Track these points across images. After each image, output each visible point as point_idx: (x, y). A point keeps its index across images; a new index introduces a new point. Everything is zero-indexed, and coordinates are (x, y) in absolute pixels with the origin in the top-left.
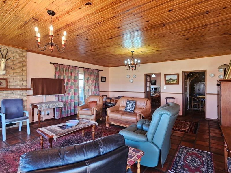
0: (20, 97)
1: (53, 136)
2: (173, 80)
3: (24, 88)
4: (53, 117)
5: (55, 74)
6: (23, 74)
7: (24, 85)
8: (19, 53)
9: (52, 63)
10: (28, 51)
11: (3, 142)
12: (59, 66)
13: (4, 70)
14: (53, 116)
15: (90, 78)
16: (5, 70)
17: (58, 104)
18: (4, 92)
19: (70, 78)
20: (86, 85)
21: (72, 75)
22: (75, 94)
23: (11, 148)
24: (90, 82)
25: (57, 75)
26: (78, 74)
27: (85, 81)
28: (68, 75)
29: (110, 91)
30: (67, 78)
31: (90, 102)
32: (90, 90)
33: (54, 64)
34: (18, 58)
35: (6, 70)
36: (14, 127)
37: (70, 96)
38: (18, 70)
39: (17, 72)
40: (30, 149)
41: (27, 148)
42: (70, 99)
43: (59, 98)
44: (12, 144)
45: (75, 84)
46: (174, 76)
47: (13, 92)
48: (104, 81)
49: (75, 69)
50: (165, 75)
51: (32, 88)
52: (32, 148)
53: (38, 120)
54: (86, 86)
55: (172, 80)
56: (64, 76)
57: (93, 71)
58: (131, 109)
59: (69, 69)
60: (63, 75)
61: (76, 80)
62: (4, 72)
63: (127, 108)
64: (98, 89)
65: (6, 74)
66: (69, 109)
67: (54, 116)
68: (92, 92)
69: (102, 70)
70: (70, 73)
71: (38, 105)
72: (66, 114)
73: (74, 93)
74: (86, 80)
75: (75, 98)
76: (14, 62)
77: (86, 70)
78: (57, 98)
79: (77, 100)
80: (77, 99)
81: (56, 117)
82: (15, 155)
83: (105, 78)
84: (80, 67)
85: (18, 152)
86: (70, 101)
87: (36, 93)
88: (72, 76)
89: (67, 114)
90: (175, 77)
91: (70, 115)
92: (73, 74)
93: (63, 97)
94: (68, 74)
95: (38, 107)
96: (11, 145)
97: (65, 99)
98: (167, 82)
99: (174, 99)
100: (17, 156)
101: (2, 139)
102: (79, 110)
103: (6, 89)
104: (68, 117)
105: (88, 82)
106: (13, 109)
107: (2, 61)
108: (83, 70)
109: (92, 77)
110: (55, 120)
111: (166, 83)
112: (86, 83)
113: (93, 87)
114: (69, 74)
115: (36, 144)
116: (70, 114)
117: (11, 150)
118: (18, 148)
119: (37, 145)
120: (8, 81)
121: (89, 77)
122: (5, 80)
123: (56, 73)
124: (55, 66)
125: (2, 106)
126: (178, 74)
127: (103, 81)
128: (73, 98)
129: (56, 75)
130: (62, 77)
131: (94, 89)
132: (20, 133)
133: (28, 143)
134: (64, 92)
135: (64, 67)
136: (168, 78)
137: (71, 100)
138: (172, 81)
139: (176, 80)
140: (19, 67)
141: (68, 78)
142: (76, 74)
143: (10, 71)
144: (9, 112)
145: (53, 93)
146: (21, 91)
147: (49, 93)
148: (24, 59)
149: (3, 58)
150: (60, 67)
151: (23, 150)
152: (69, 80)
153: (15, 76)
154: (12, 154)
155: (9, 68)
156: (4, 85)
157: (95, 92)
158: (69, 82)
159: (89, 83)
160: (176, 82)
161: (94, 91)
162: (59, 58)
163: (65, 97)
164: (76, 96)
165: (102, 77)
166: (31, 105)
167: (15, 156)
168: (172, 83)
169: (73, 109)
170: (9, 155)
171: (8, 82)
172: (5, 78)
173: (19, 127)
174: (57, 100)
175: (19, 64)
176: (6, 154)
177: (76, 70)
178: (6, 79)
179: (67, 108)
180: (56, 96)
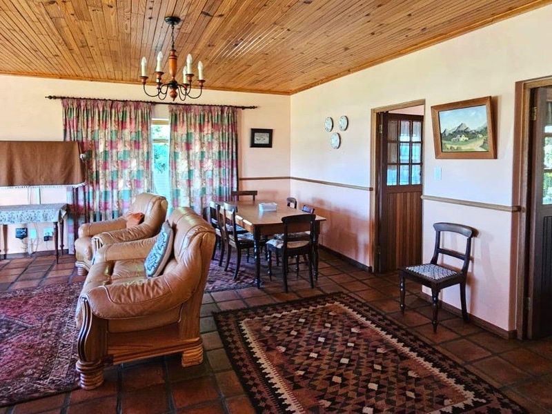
2: (472, 135)
9: (55, 98)
12: (76, 103)
20: (182, 156)
21: (122, 128)
24: (196, 148)
25: (68, 130)
26: (146, 123)
27: (174, 144)
28: (109, 129)
29: (291, 176)
30: (106, 136)
32: (197, 173)
33: (62, 98)
37: (115, 191)
42: (114, 199)
48: (265, 142)
49: (136, 108)
55: (466, 133)
56: (93, 131)
59: (114, 111)
60: (90, 130)
64: (231, 170)
68: (207, 180)
70: (116, 121)
74: (181, 143)
77: (181, 109)
83: (269, 131)
84: (155, 103)
86: (116, 204)
88: (126, 132)
92: (129, 126)
93: (91, 194)
94: (109, 126)
98: (443, 146)
105: (188, 149)
111: (440, 152)
112: (180, 150)
113: (209, 163)
121: (192, 131)
123: (66, 125)
124: (64, 105)
127: (257, 142)
128: (127, 198)
130: (86, 137)
131: (213, 171)
134: (80, 180)
135: (95, 106)
138: (463, 138)
139: (485, 131)
141: (109, 137)
142: (140, 125)
145: (43, 180)
150: (79, 106)
152: (112, 144)
157: (217, 178)
158: (112, 148)
159: (191, 152)
160: (481, 142)
161: (214, 176)
162: (81, 80)
165: (254, 131)
168: (465, 148)
177: (140, 112)
180: (68, 189)
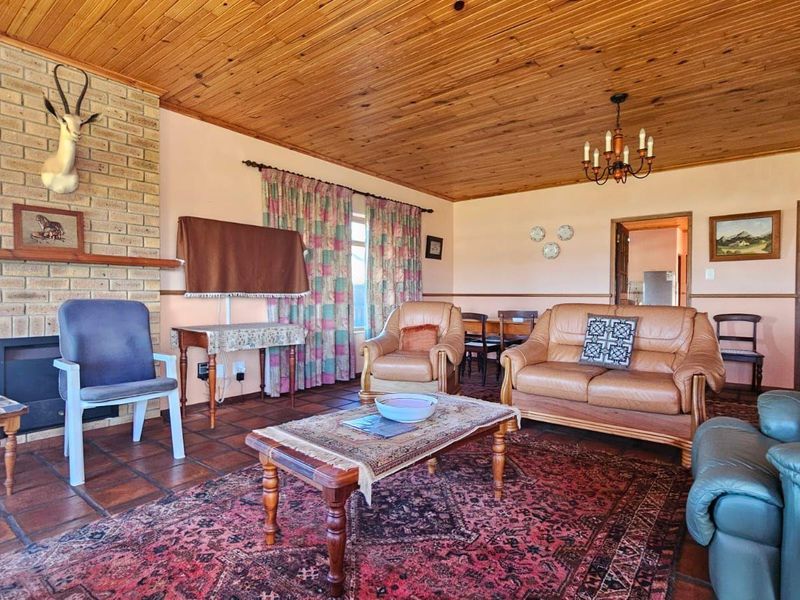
0: (132, 296)
1: (357, 470)
2: (753, 241)
3: (149, 257)
4: (259, 390)
5: (266, 210)
6: (148, 198)
7: (149, 247)
8: (130, 107)
9: (254, 164)
10: (166, 102)
11: (73, 493)
12: (280, 178)
13: (70, 171)
14: (259, 383)
15: (389, 239)
16: (75, 170)
17: (284, 333)
18: (72, 271)
19: (319, 231)
20: (377, 262)
21: (325, 219)
22: (336, 296)
23: (114, 524)
24: (389, 254)
25: (272, 214)
26: (347, 218)
27: (372, 247)
28: (313, 219)
29: (454, 293)
30: (310, 229)
31: (407, 330)
32: (390, 285)
33: (261, 167)
34: (126, 128)
35: (79, 176)
36: (112, 424)
37: (319, 306)
38: (127, 180)
39: (123, 186)
40: (208, 533)
41: (193, 526)
42: (318, 317)
43: (282, 310)
44: (113, 504)
45: (338, 256)
46: (756, 222)
47: (109, 270)
48: (437, 253)
49: (339, 195)
50: (714, 221)
51: (183, 261)
52: (217, 526)
53: (204, 399)
54: (374, 268)
55: (747, 239)
56: (298, 220)
57: (400, 211)
58: (619, 354)
59: (318, 196)
60: (294, 217)
61: (341, 243)
62: (71, 181)
63: (592, 350)
64: (418, 283)
65: (77, 189)
66: (316, 357)
67: (263, 386)
68: (398, 294)
69: (430, 211)
70: (321, 210)
71: (209, 333)
72: (305, 379)
73: (335, 293)
74: (377, 247)
75: (338, 316)
76: (111, 143)
77: (377, 203)
78: (274, 308)
79: (345, 322)
80: (346, 317)
81: (267, 390)
82: (145, 564)
83: (440, 241)
84: (355, 192)
85: (156, 550)
86: (319, 324)
87: (197, 284)
88: (328, 224)
89: (308, 377)
90: (761, 228)
91: (319, 384)
92: (332, 218)
93: (295, 309)
94: (313, 215)
95: (210, 340)
96: (113, 510)
97: (301, 315)
98: (718, 251)
99: (755, 319)
100: (155, 574)
101: (66, 478)
102: (373, 359)
103: (79, 256)
104: (312, 388)
105: (383, 254)
106: (111, 345)
107: (63, 126)
108: (364, 204)
109: (399, 232)
110: (267, 401)
111: (714, 256)
112: (376, 254)
113: (400, 273)
114: (316, 217)
115: (229, 505)
116: (319, 379)
117: (117, 538)
118: (150, 525)
119: (235, 510)
120: (87, 221)
121: (386, 232)
122: (75, 218)
123: (269, 207)
124: (265, 178)
125: (65, 326)
126: (778, 213)
127: (431, 252)
128: (330, 315)
129: (268, 215)
130: (291, 226)
131: (404, 283)
132: (138, 453)
133: (189, 502)
134: (303, 287)
135: (299, 185)
136: (726, 231)
137: (323, 321)
138: (744, 243)
139: (769, 237)
140: (130, 165)
141: (313, 231)
142: (343, 218)
143: (96, 178)
144: (92, 358)
146: (139, 269)
147: (246, 287)
148: (149, 132)
149: (68, 112)
150: (283, 182)
151: (177, 539)
152: (316, 237)
153: (116, 206)
154: (127, 561)
155: (89, 165)
156: (70, 240)
157: (407, 292)
158: (316, 246)
159: (385, 258)
160: (764, 246)
161: (405, 289)
162: (280, 145)
163: (302, 308)
164: (343, 307)
165: (430, 239)
166: (175, 333)
167: (146, 573)
168: (743, 251)
169: (331, 356)
170: (115, 564)
171: (87, 228)
172: (73, 208)
173: (131, 424)
174: (274, 319)
175: (130, 155)
176: (99, 558)
177: (342, 200)
178: (79, 215)
179: (308, 354)
180: (270, 299)
